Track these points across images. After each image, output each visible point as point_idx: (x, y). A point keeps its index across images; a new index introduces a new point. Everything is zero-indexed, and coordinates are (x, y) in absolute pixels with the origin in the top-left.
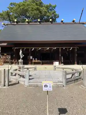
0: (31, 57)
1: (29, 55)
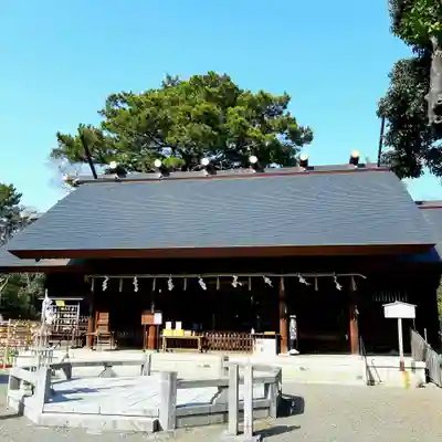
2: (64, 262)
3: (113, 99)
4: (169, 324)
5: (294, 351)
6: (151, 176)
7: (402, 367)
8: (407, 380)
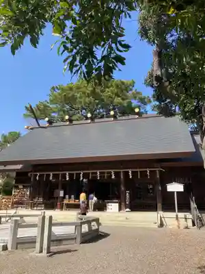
0: (62, 194)
1: (58, 188)
2: (19, 167)
3: (53, 88)
4: (67, 196)
5: (128, 210)
6: (64, 123)
7: (177, 218)
8: (179, 224)
